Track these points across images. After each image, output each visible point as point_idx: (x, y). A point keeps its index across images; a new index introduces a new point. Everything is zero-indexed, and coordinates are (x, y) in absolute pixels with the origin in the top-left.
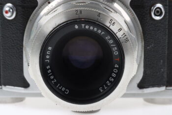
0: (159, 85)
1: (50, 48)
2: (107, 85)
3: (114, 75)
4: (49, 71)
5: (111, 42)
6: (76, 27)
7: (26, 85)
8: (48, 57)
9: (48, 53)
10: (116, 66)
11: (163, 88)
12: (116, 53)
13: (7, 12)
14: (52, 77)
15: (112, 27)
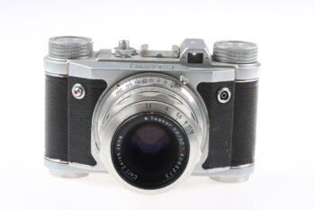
0: (223, 166)
1: (121, 137)
2: (173, 172)
3: (180, 163)
4: (120, 158)
5: (178, 133)
6: (146, 119)
7: (93, 162)
8: (118, 145)
9: (119, 141)
10: (182, 155)
11: (228, 168)
12: (182, 143)
13: (76, 92)
14: (122, 164)
15: (179, 120)
